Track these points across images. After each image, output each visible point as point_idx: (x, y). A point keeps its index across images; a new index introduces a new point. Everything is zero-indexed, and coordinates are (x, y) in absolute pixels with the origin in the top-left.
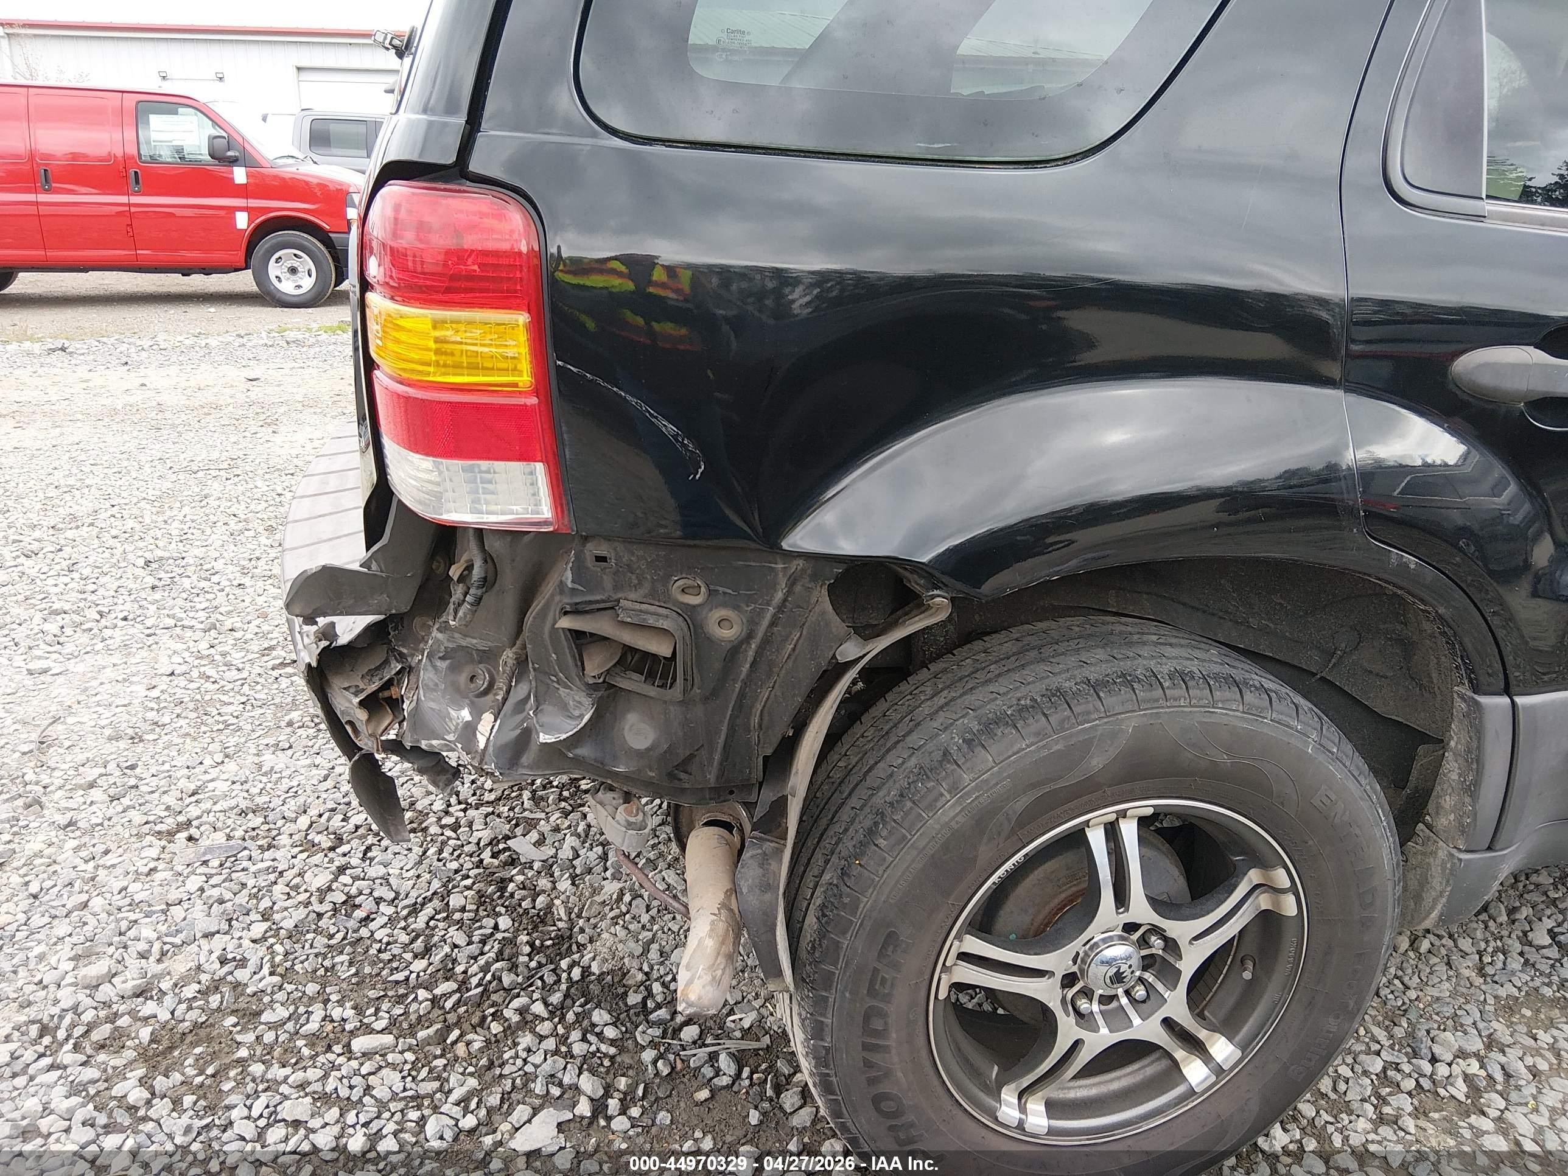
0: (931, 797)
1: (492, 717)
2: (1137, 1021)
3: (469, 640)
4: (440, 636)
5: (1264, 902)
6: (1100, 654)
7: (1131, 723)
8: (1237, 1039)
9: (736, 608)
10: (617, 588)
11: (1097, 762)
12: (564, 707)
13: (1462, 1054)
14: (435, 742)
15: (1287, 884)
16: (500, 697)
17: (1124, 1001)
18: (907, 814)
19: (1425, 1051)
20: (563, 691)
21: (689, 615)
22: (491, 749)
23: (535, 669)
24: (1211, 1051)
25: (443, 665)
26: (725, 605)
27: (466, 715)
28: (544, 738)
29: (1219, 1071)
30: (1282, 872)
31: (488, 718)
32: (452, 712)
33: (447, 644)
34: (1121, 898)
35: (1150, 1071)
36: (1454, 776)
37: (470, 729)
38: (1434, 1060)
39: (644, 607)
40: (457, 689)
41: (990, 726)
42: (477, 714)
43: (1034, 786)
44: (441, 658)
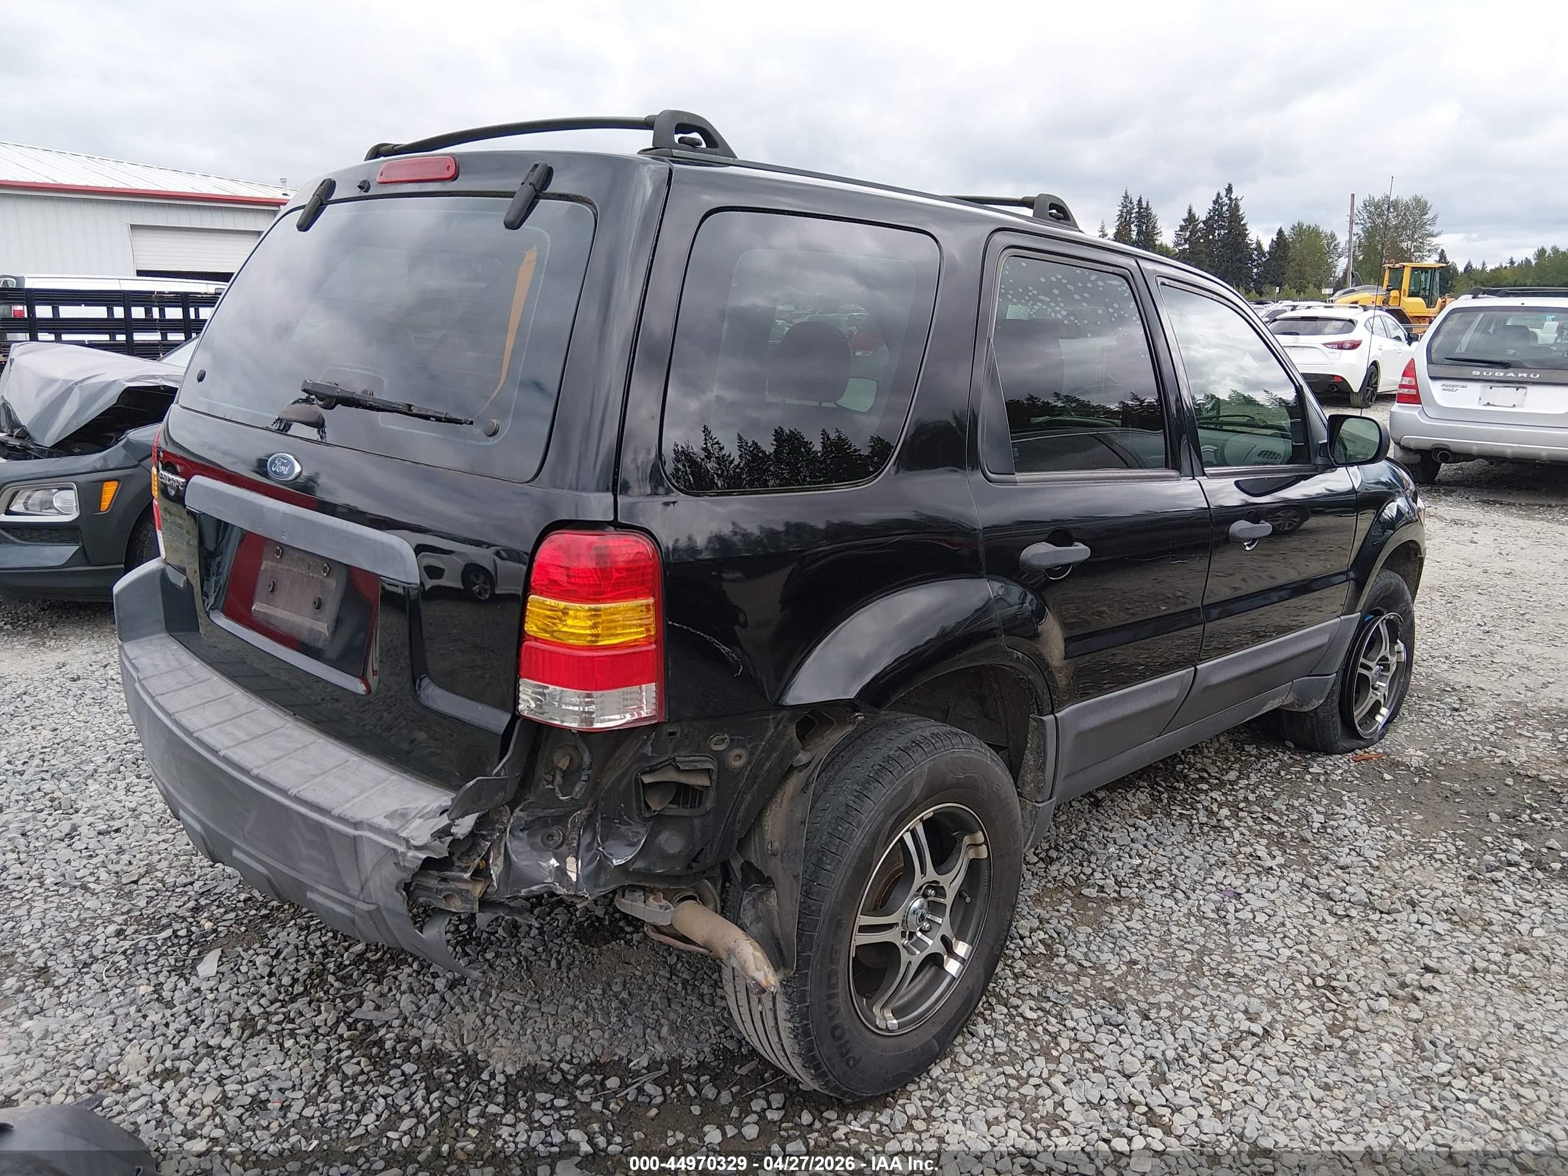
0: (849, 833)
1: (574, 859)
2: (930, 942)
3: (547, 811)
4: (521, 814)
5: (972, 855)
6: (893, 734)
7: (926, 765)
8: (968, 939)
9: (744, 747)
10: (674, 751)
11: (916, 792)
12: (623, 837)
13: (1032, 931)
14: (534, 888)
15: (982, 840)
16: (575, 845)
17: (919, 934)
18: (838, 847)
19: (1016, 935)
20: (623, 828)
21: (719, 757)
22: (581, 880)
23: (602, 819)
24: (956, 951)
25: (524, 835)
26: (738, 747)
27: (554, 862)
28: (616, 862)
29: (963, 961)
30: (980, 833)
31: (571, 860)
32: (544, 864)
33: (526, 819)
34: (923, 871)
35: (928, 976)
36: (1031, 763)
37: (561, 871)
38: (1022, 938)
39: (691, 758)
40: (539, 850)
41: (866, 783)
42: (562, 859)
43: (893, 813)
44: (521, 830)
